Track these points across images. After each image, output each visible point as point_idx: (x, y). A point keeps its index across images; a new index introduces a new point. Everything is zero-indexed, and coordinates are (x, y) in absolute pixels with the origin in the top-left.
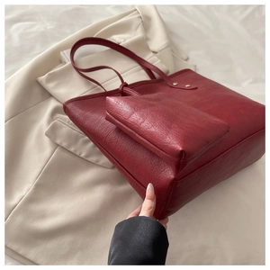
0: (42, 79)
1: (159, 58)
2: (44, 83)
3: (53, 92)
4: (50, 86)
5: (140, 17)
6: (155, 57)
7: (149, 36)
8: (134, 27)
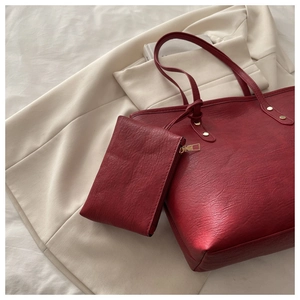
0: (120, 74)
1: (259, 67)
2: (120, 80)
3: (129, 92)
4: (127, 85)
5: (245, 12)
6: (255, 66)
7: (251, 36)
8: (235, 23)
